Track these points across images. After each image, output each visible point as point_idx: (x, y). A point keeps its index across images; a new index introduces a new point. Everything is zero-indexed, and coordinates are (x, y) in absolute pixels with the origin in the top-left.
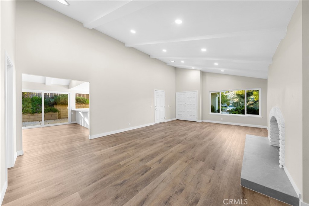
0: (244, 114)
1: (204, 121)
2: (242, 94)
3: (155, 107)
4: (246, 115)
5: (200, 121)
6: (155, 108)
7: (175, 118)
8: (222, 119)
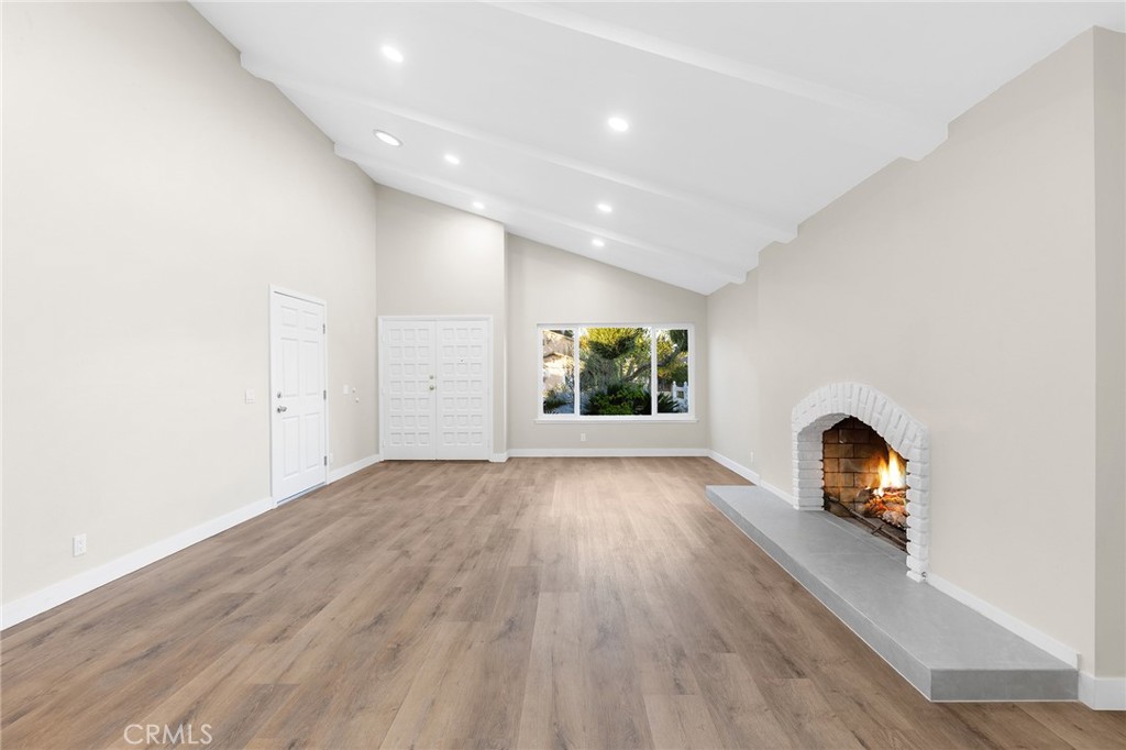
0: (649, 413)
1: (517, 453)
2: (606, 342)
3: (274, 396)
4: (655, 416)
5: (502, 458)
6: (277, 403)
7: (378, 452)
8: (583, 437)
